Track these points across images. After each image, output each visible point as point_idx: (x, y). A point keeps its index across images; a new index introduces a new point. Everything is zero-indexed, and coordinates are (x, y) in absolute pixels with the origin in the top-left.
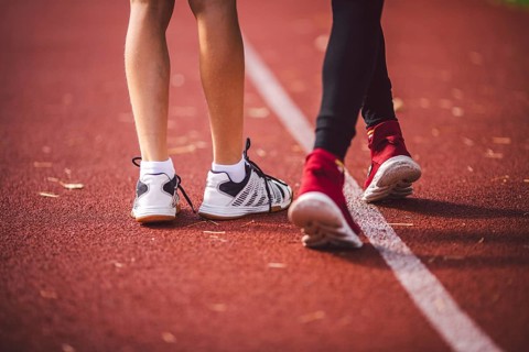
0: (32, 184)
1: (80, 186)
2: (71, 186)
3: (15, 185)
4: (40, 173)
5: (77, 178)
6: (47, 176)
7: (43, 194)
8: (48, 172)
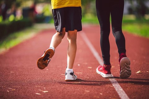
0: (34, 91)
1: (47, 92)
2: (45, 92)
3: (29, 91)
4: (37, 88)
5: (47, 90)
6: (38, 89)
7: (37, 94)
8: (39, 88)
